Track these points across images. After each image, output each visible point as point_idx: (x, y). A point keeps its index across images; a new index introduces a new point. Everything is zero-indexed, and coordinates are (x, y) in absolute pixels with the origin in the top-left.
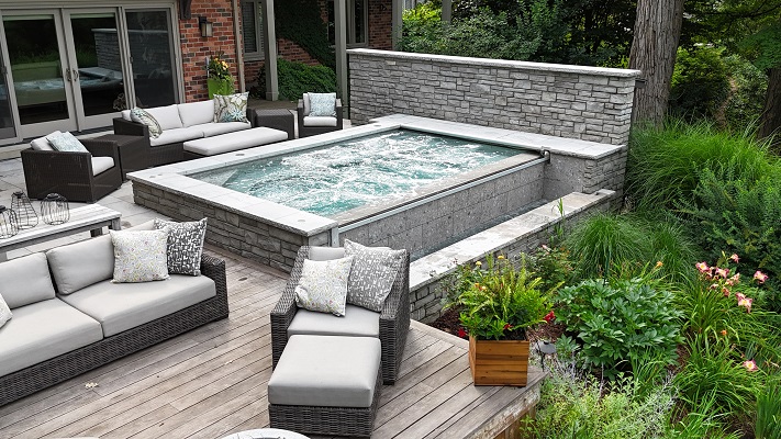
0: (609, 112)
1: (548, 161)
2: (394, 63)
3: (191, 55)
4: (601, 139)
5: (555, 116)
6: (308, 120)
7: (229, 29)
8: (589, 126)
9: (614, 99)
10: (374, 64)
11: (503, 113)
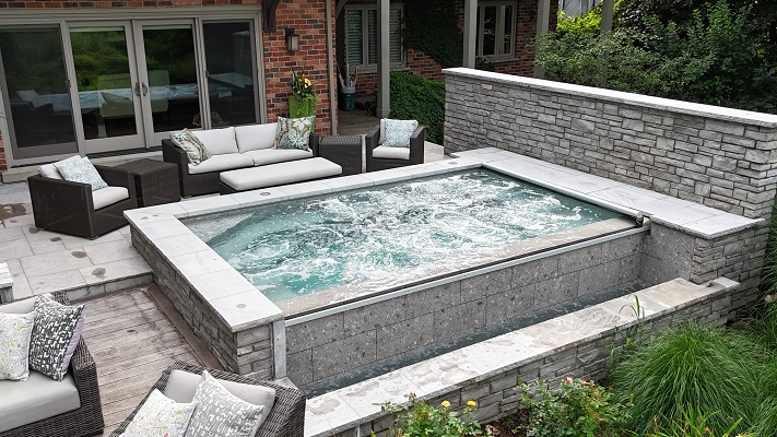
0: (743, 172)
1: (648, 232)
2: (490, 87)
3: (276, 70)
4: (729, 208)
5: (671, 169)
6: (379, 151)
7: (321, 42)
8: (715, 188)
9: (751, 156)
10: (469, 87)
11: (608, 158)
